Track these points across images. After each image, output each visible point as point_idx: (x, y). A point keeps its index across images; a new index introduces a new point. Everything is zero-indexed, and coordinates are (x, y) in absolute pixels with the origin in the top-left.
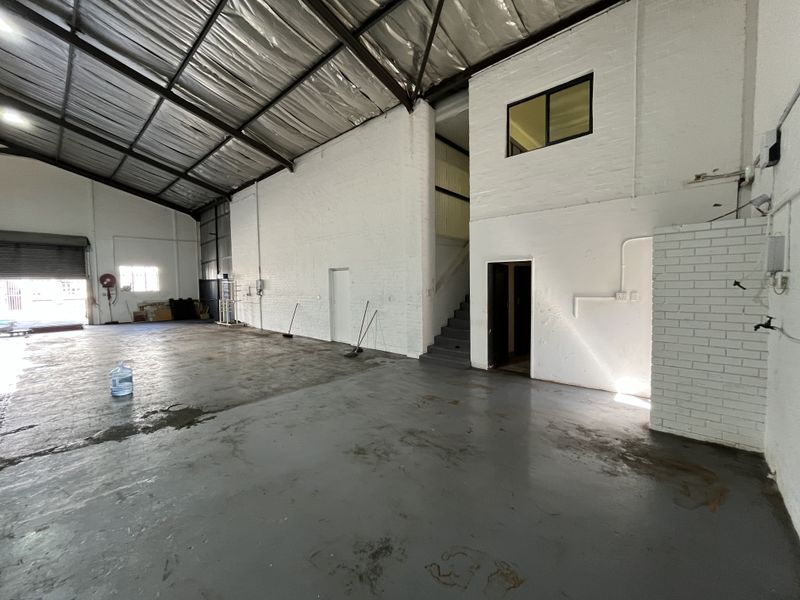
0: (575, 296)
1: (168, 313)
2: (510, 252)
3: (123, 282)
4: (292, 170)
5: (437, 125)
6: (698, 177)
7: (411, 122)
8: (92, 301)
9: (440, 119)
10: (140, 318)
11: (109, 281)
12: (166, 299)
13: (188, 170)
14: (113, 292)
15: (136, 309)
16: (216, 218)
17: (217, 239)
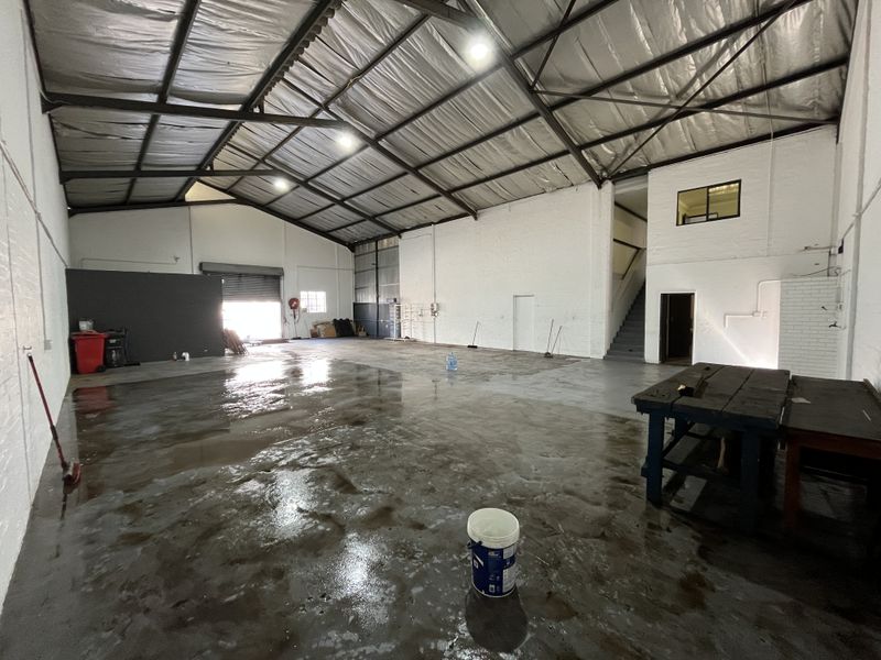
0: (725, 315)
1: (333, 331)
2: (678, 287)
3: (303, 305)
4: (476, 218)
5: (615, 196)
6: (806, 248)
7: (600, 196)
8: (284, 320)
9: (618, 192)
10: (315, 335)
11: (294, 303)
12: (331, 319)
13: (347, 198)
14: (297, 313)
15: (312, 328)
16: (377, 251)
17: (377, 268)
